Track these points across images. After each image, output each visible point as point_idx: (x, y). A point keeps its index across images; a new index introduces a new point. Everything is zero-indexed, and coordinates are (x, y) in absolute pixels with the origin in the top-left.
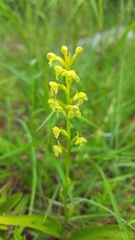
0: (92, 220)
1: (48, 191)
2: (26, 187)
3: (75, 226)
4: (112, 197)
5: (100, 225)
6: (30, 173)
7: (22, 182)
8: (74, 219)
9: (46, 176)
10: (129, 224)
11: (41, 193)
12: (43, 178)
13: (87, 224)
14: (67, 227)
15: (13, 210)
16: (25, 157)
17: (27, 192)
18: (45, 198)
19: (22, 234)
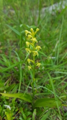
0: (45, 95)
1: (27, 82)
2: (17, 81)
3: (38, 98)
4: (53, 86)
5: (49, 98)
6: (19, 75)
7: (15, 78)
8: (37, 94)
9: (26, 76)
10: (60, 98)
11: (24, 83)
12: (25, 77)
13: (43, 97)
14: (34, 98)
15: (12, 90)
16: (17, 67)
17: (17, 83)
18: (25, 85)
19: (15, 101)
